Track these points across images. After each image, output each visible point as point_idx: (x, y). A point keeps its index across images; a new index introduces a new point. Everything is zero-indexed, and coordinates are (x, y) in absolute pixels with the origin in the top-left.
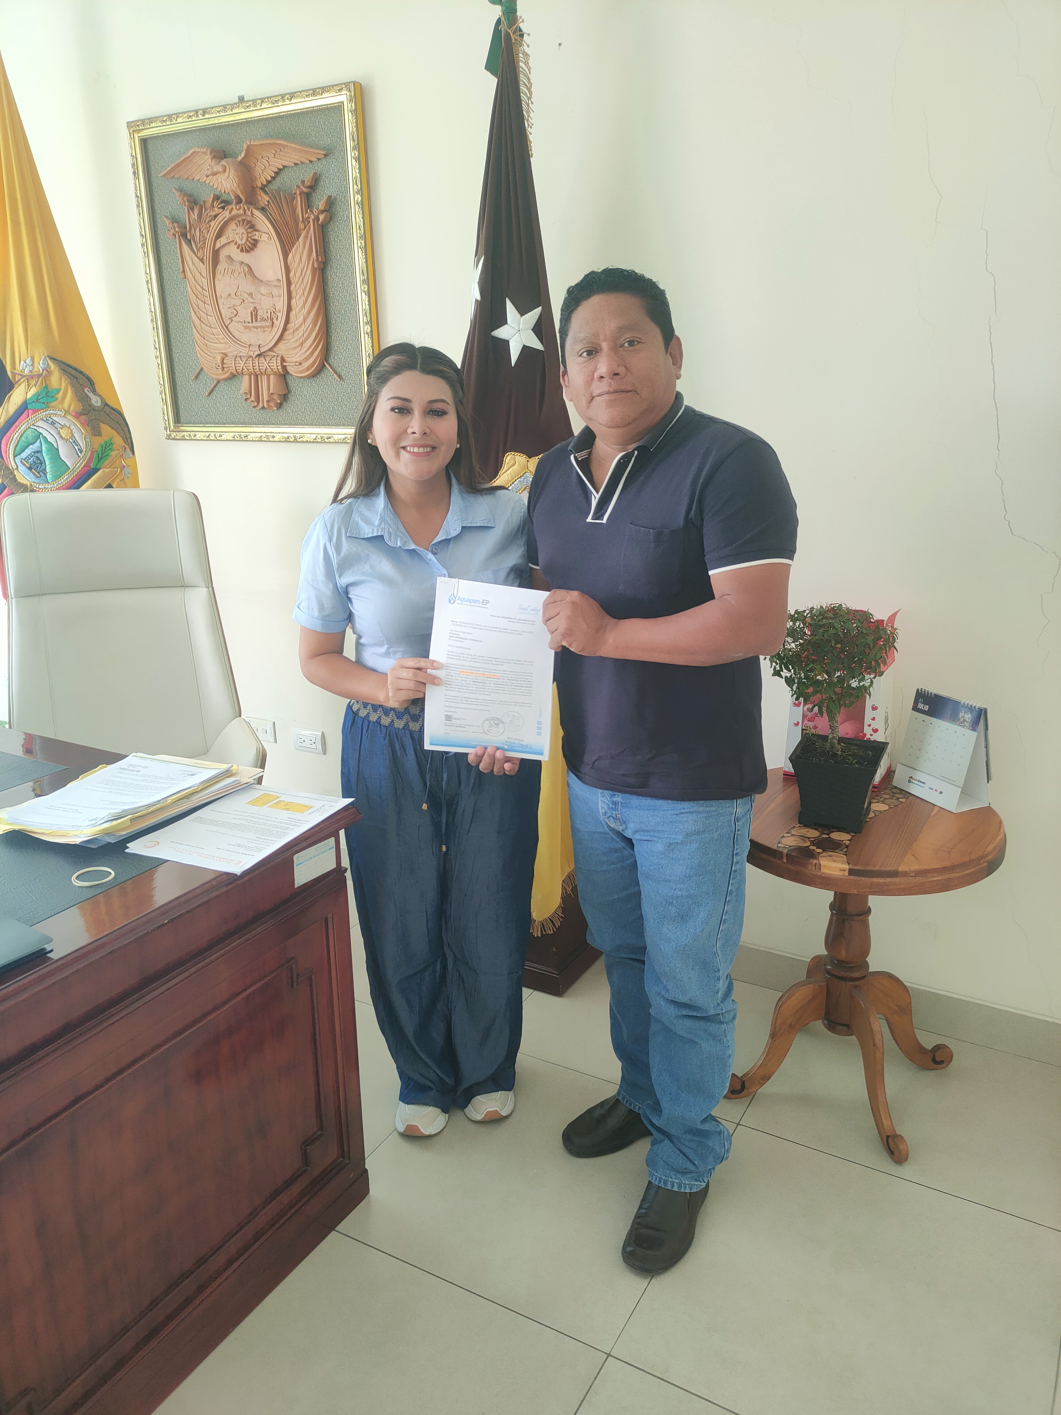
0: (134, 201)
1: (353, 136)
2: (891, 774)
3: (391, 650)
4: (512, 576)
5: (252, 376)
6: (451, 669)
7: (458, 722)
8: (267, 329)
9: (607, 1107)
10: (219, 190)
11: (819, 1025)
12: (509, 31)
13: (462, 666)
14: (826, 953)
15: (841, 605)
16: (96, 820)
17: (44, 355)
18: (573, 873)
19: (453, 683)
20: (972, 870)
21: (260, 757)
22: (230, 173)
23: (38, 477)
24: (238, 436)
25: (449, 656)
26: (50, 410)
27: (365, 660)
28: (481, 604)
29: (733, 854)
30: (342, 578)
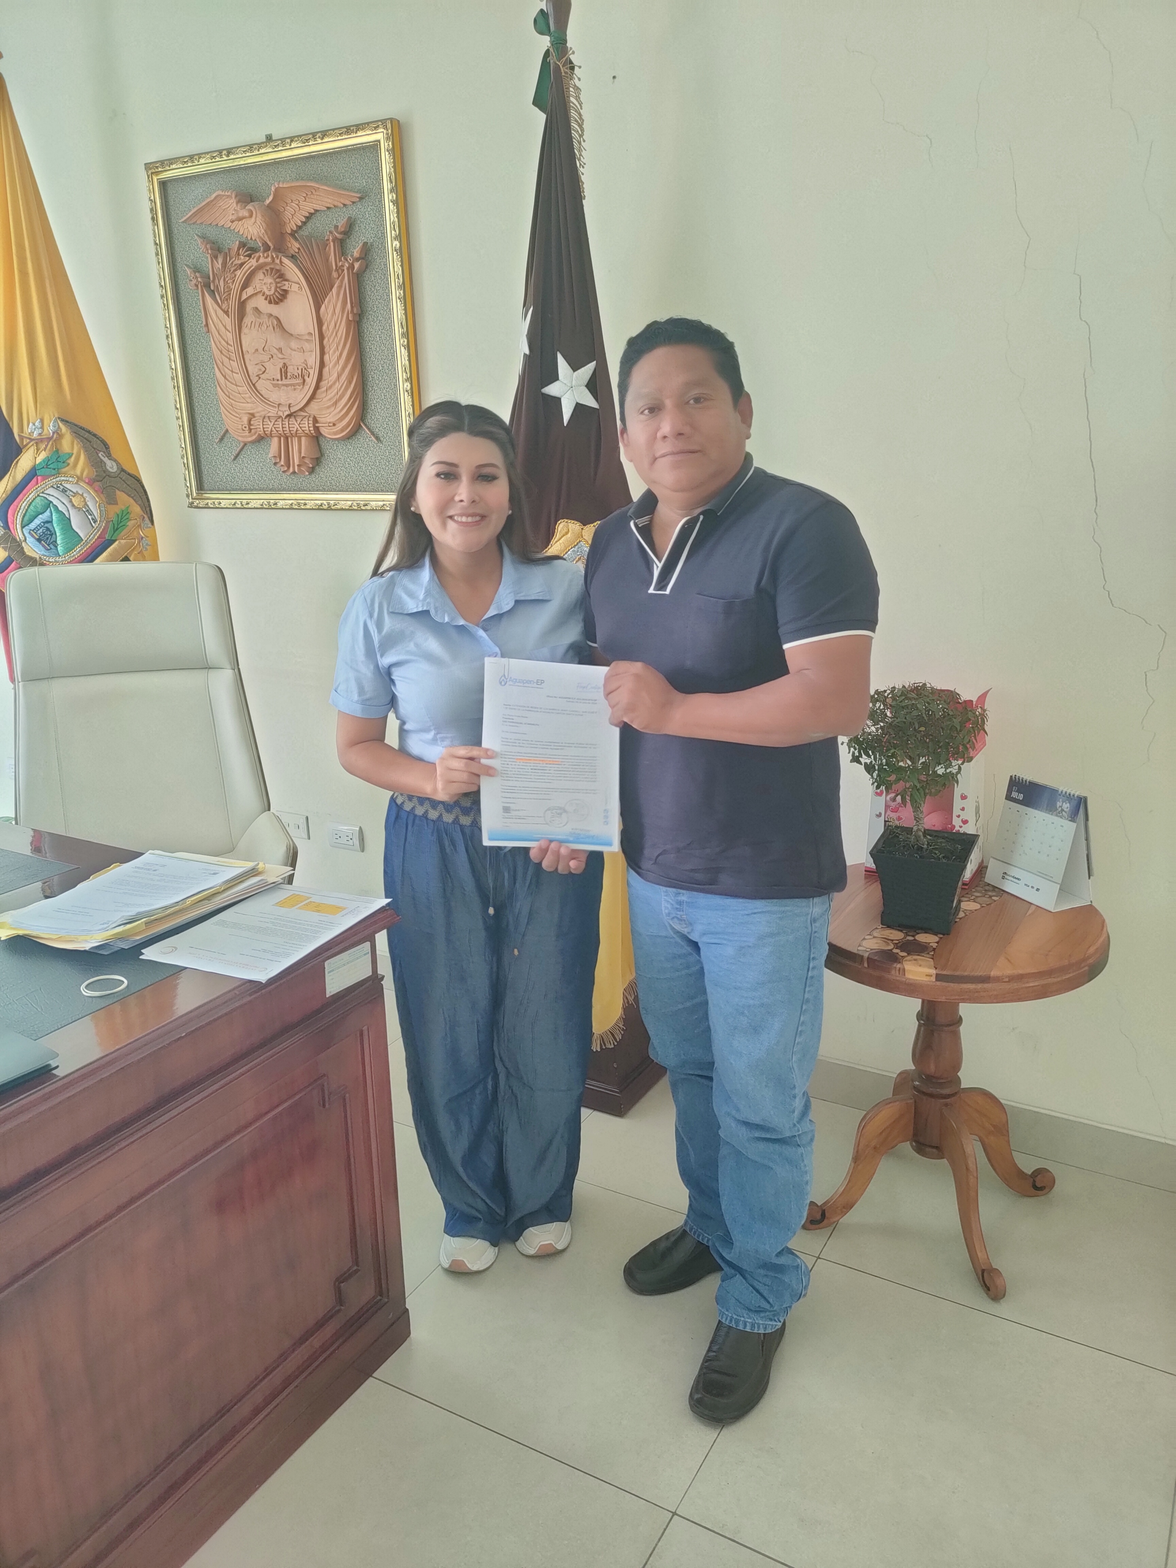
0: (152, 249)
1: (390, 177)
2: (984, 869)
3: (438, 736)
4: (571, 653)
5: (282, 438)
6: (506, 756)
7: (517, 813)
8: (298, 387)
9: (673, 1239)
10: (244, 236)
11: (907, 1147)
12: (558, 63)
13: (519, 753)
14: (914, 1068)
15: (925, 684)
16: (108, 923)
17: (54, 416)
18: (635, 981)
19: (509, 772)
20: (1071, 975)
21: (291, 855)
22: (257, 218)
23: (48, 550)
24: (266, 503)
25: (504, 743)
26: (61, 476)
27: (411, 749)
28: (535, 684)
29: (809, 959)
30: (383, 658)
